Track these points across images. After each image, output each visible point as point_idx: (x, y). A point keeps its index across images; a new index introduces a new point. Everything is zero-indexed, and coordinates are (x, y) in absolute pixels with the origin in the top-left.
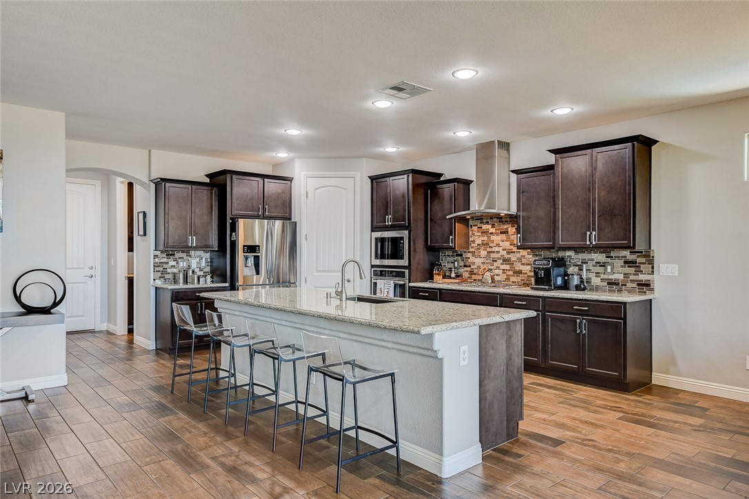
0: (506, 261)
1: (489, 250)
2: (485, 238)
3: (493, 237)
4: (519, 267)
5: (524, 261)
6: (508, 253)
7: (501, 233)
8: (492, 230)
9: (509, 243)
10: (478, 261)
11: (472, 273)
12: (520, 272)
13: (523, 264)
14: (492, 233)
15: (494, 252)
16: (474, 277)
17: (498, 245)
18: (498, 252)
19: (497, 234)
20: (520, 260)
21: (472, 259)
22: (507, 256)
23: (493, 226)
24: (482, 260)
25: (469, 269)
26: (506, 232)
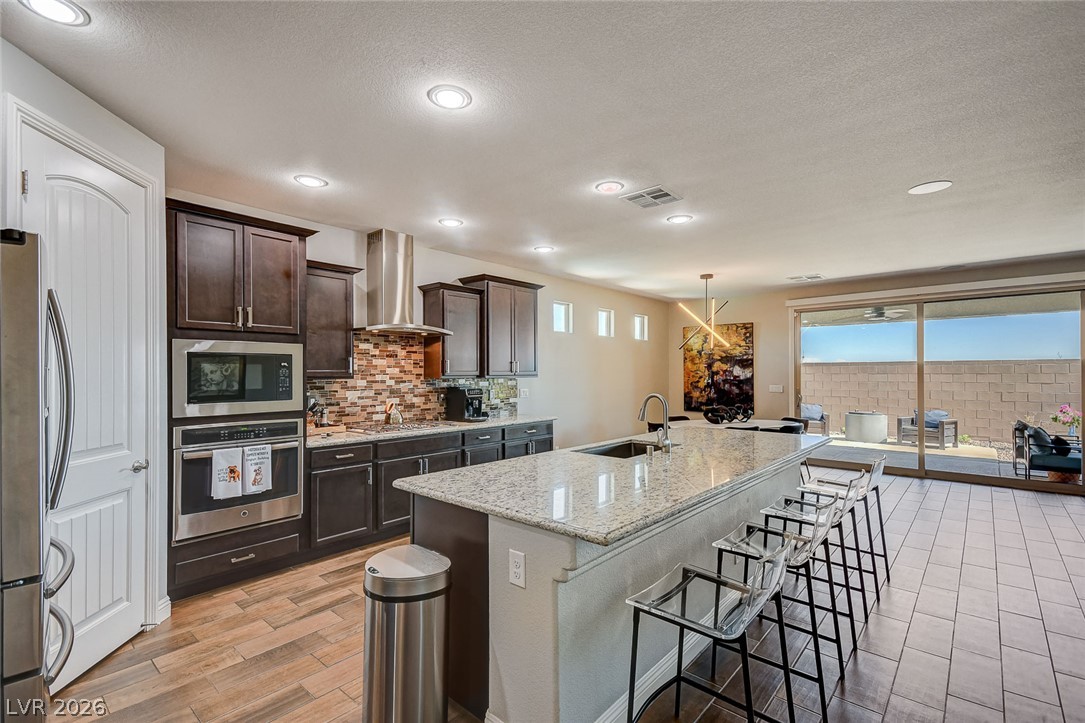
0: (393, 392)
1: (370, 378)
2: (364, 362)
3: (375, 362)
4: (410, 399)
5: (417, 391)
6: (397, 382)
7: (387, 356)
8: (377, 352)
9: (398, 370)
10: (352, 396)
11: (342, 414)
12: (412, 406)
13: (415, 396)
14: (372, 356)
15: (376, 382)
16: (345, 419)
17: (384, 372)
18: (384, 382)
19: (381, 357)
20: (412, 391)
21: (341, 393)
22: (395, 387)
23: (376, 346)
24: (358, 394)
25: (336, 408)
26: (393, 355)
